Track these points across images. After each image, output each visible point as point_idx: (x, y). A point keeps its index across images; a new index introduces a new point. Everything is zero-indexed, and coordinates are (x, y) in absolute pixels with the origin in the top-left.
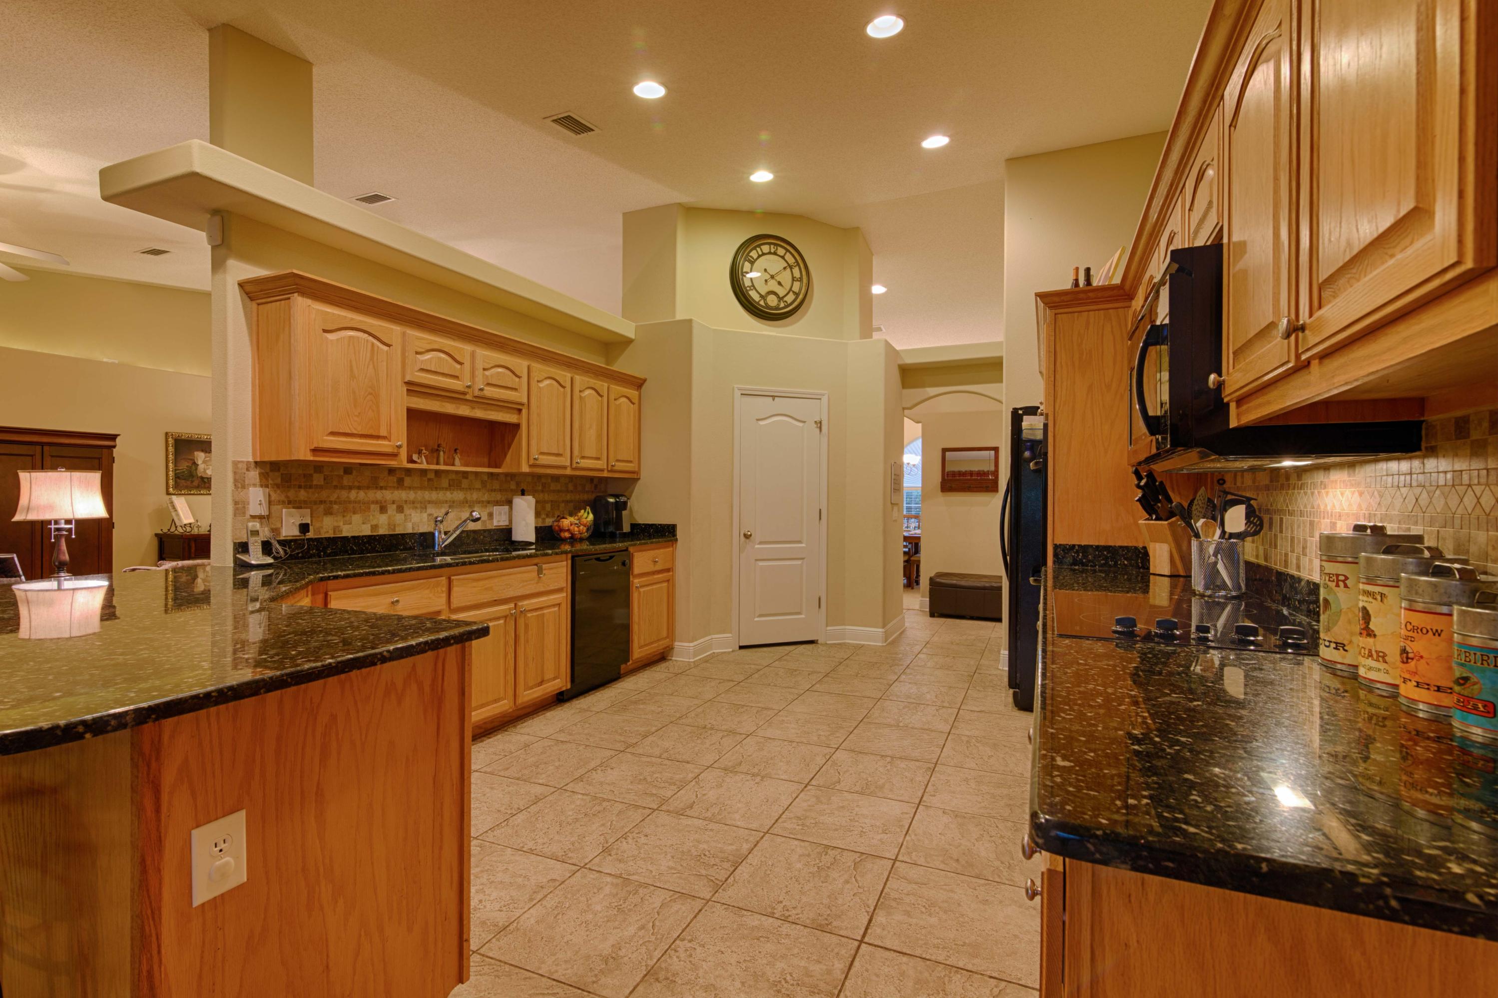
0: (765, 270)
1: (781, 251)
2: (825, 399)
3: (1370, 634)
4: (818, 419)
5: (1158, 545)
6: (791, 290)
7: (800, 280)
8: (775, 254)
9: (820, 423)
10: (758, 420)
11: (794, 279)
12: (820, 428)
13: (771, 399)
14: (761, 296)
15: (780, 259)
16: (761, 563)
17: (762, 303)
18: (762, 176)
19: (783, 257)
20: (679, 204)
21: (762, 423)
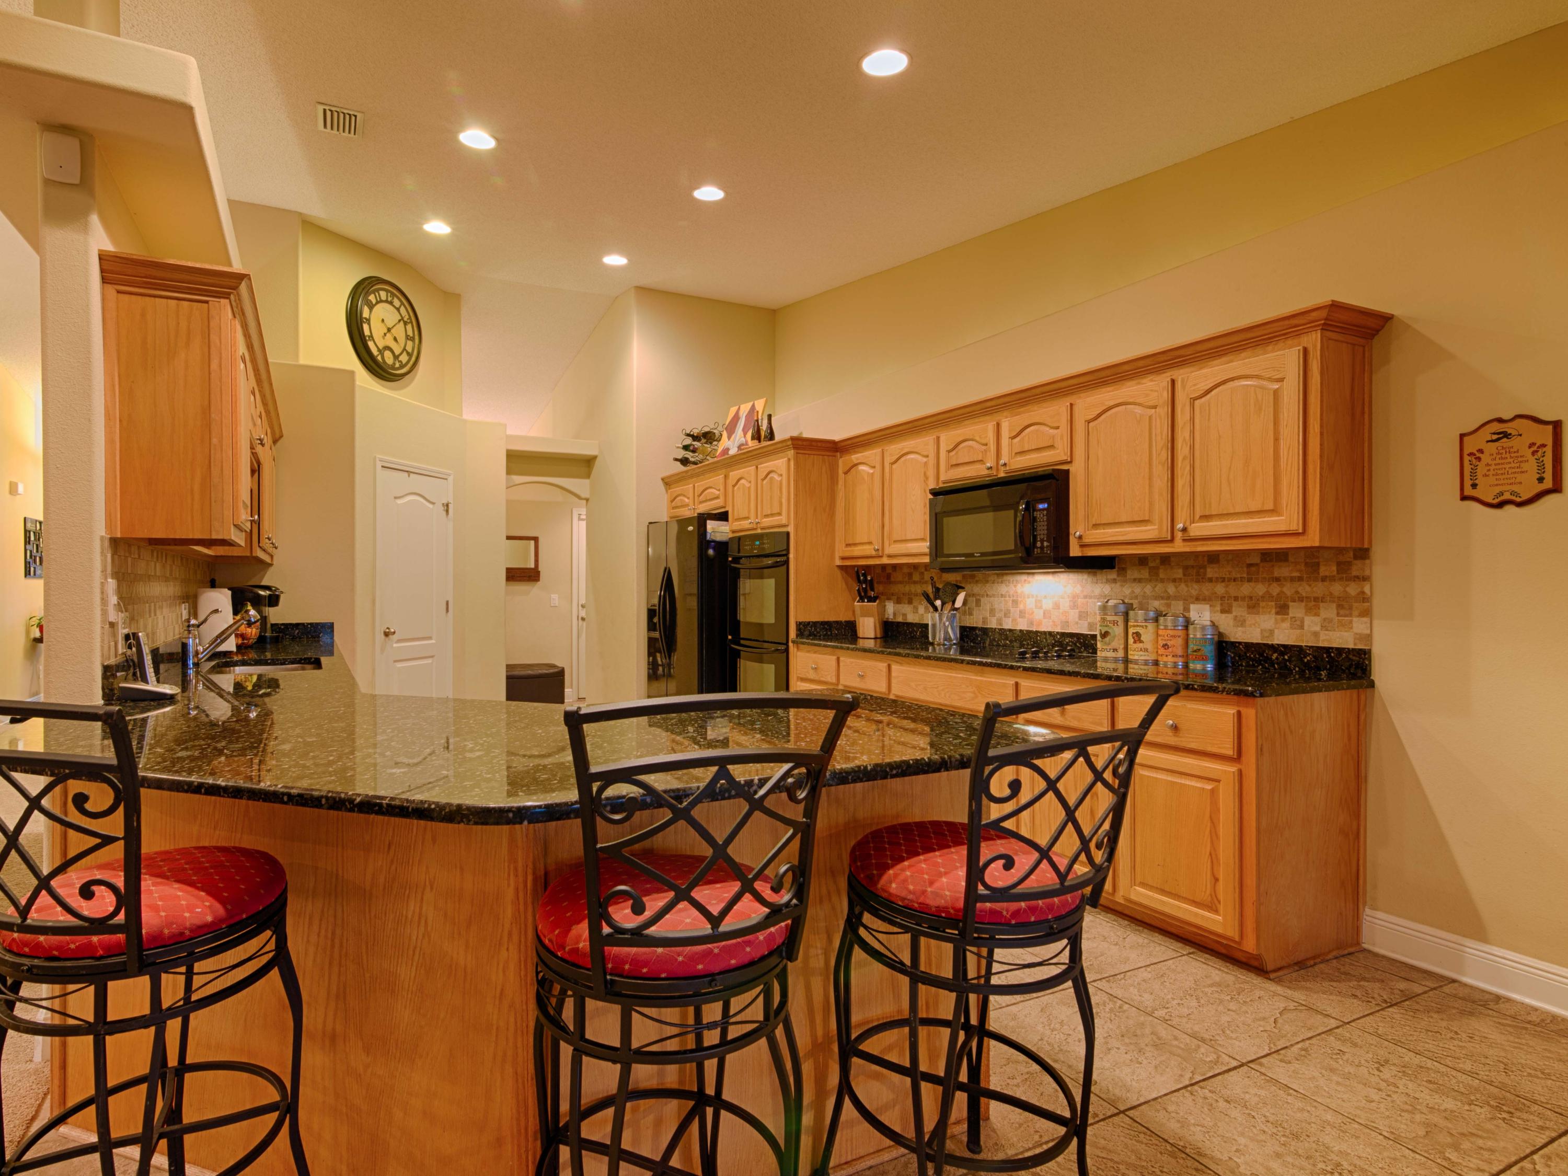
0: (383, 320)
1: (397, 303)
2: (451, 479)
3: (1141, 642)
4: (445, 502)
5: (866, 619)
6: (404, 349)
7: (412, 339)
8: (391, 303)
9: (447, 505)
10: (396, 498)
11: (407, 337)
12: (447, 511)
13: (406, 474)
14: (379, 350)
15: (395, 311)
16: (399, 665)
17: (379, 358)
18: (437, 227)
19: (398, 309)
20: (301, 214)
21: (399, 502)
